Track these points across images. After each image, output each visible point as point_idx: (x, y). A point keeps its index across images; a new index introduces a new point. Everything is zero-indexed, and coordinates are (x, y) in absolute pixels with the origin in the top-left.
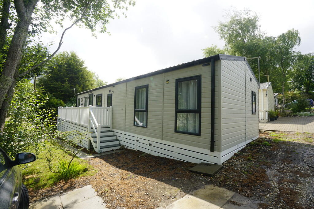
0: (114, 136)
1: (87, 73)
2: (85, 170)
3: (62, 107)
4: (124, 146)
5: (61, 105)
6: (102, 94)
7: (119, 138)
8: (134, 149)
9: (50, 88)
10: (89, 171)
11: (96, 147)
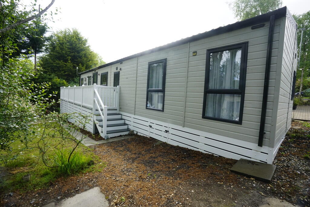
0: (121, 119)
1: (91, 53)
2: (91, 163)
3: (65, 87)
4: (133, 131)
5: (63, 85)
6: (108, 72)
7: (127, 122)
8: (146, 136)
9: (52, 67)
10: (96, 164)
11: (102, 132)
